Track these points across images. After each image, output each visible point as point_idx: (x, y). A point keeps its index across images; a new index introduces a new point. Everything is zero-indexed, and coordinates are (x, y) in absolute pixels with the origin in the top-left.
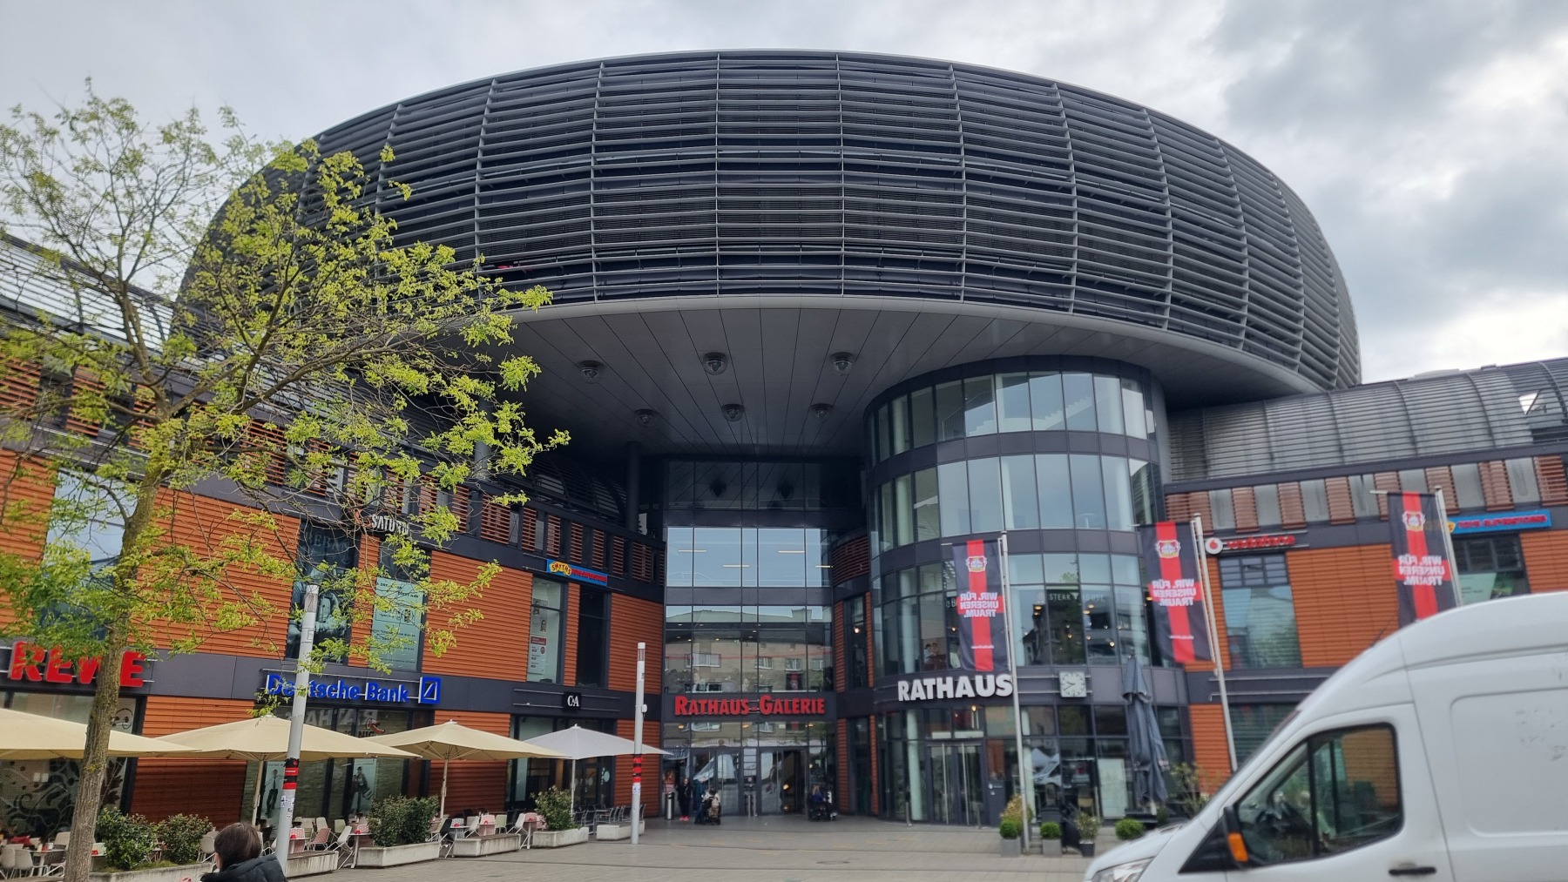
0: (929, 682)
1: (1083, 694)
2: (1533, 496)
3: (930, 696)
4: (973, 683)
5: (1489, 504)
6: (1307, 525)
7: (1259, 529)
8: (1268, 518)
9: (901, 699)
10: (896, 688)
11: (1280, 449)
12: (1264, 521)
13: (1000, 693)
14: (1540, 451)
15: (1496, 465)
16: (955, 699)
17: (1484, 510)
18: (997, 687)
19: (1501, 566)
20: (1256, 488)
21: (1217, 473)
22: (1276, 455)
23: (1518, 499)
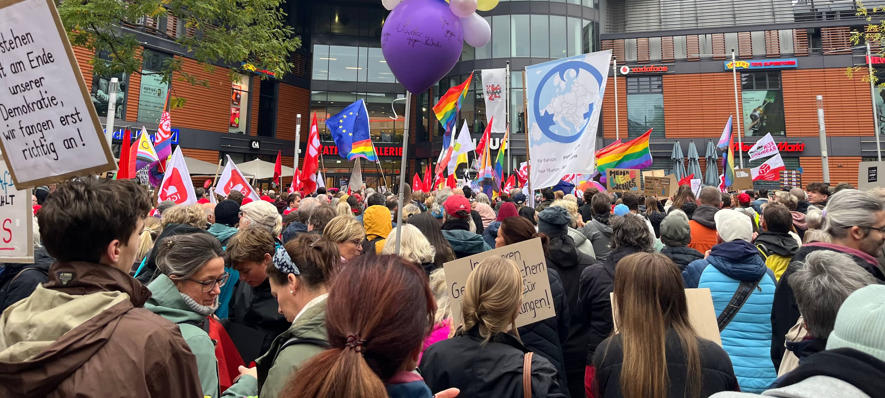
2: (790, 51)
5: (768, 53)
6: (674, 61)
7: (649, 62)
8: (655, 56)
11: (665, 17)
12: (653, 58)
14: (796, 26)
15: (774, 33)
17: (765, 57)
19: (770, 88)
20: (651, 39)
21: (631, 29)
22: (663, 20)
23: (783, 52)
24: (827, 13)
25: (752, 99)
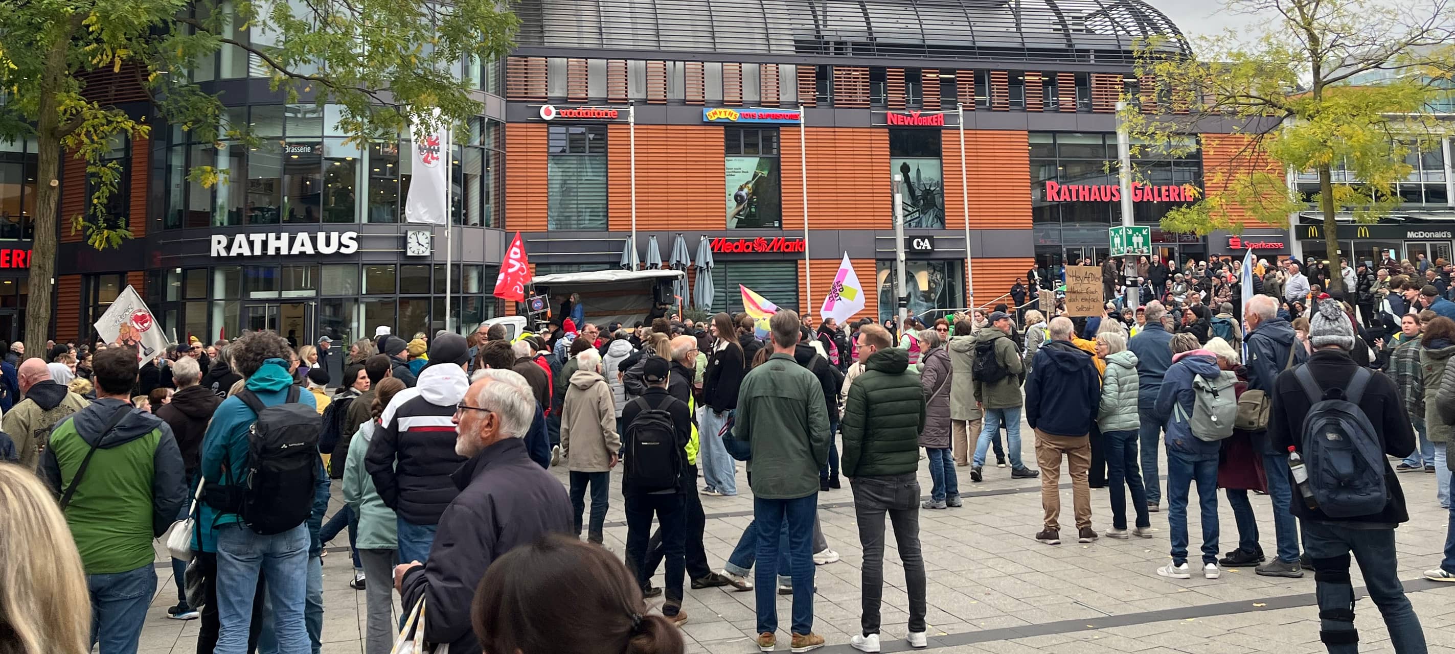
0: (258, 238)
1: (427, 253)
2: (791, 97)
3: (258, 251)
4: (314, 241)
5: (763, 100)
6: (627, 101)
7: (587, 101)
8: (596, 91)
9: (214, 254)
10: (210, 242)
11: (609, 25)
12: (593, 94)
13: (343, 250)
14: (797, 60)
15: (772, 68)
16: (289, 256)
18: (341, 245)
19: (762, 153)
20: (589, 61)
21: (553, 41)
22: (604, 31)
23: (783, 98)
24: (836, 43)
25: (737, 170)
